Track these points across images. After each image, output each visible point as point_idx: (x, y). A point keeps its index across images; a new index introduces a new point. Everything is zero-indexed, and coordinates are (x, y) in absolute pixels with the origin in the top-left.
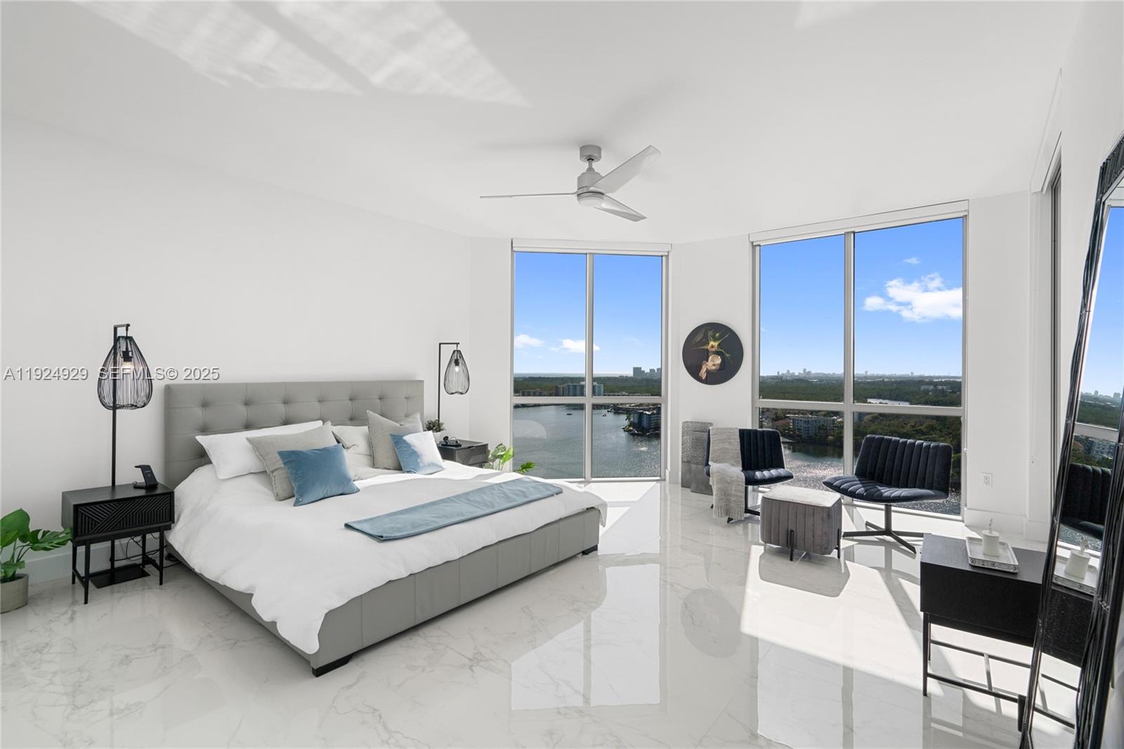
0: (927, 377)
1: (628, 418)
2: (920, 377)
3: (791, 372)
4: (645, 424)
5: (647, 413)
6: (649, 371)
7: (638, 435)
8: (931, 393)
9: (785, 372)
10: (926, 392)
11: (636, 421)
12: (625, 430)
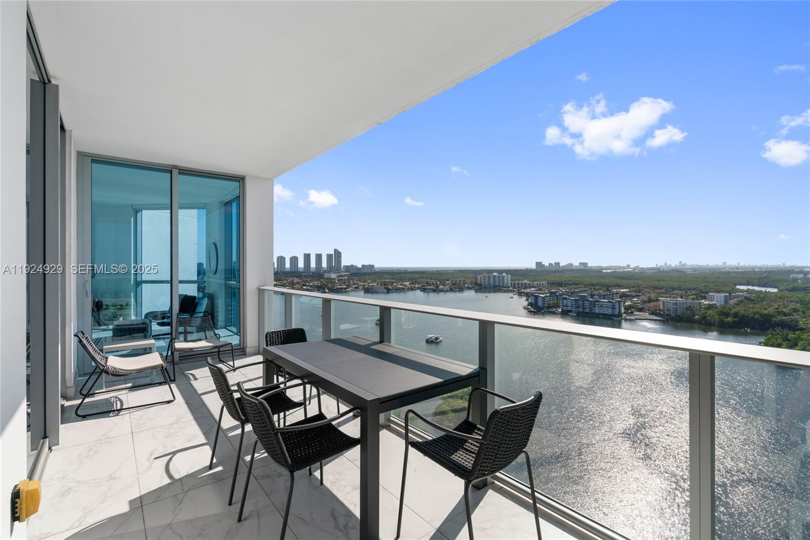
0: (799, 267)
1: (527, 300)
2: (791, 267)
3: (668, 264)
4: (540, 304)
5: (542, 296)
6: (548, 265)
7: (533, 312)
8: (799, 281)
9: (663, 264)
10: (795, 280)
11: (533, 301)
12: (524, 308)
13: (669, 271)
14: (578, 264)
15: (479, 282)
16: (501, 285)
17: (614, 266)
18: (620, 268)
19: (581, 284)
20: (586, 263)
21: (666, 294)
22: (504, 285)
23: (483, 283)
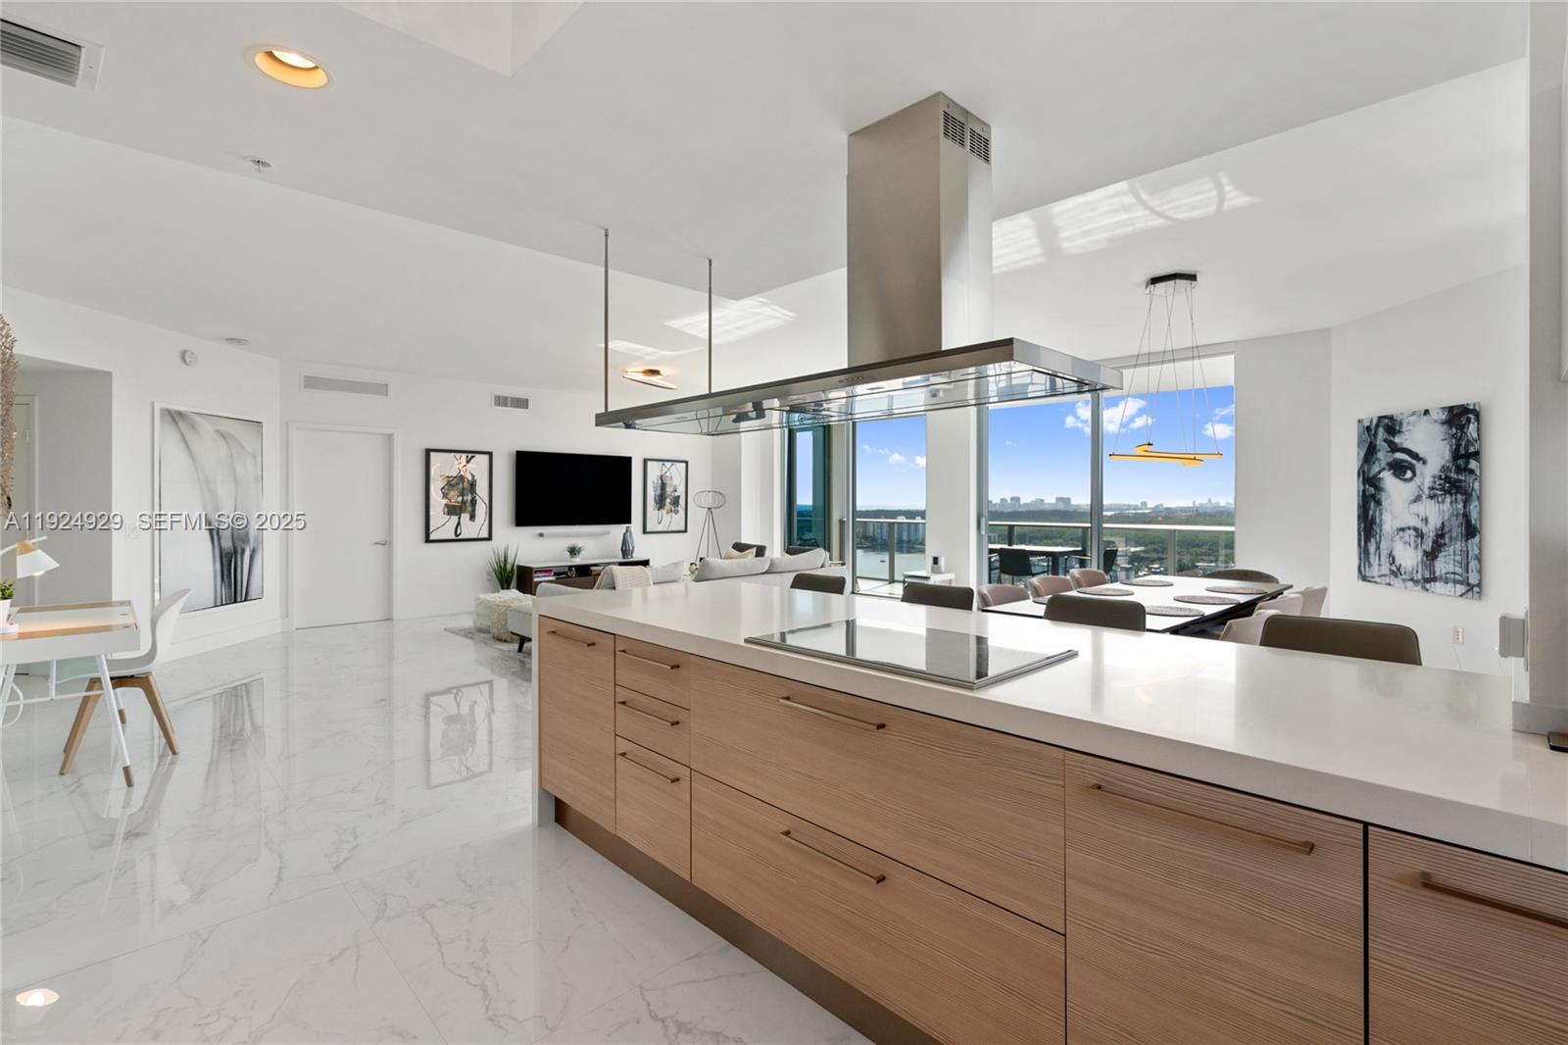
13: (1216, 513)
14: (1054, 501)
15: (871, 534)
16: (913, 539)
17: (1119, 505)
18: (1129, 507)
19: (1060, 537)
20: (1069, 500)
21: (1209, 555)
22: (918, 540)
23: (879, 536)
